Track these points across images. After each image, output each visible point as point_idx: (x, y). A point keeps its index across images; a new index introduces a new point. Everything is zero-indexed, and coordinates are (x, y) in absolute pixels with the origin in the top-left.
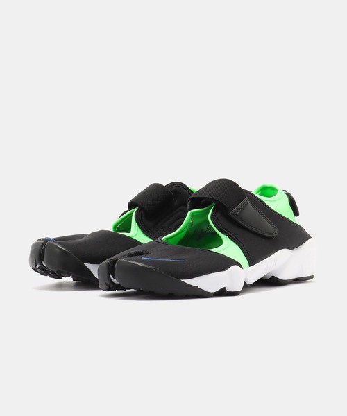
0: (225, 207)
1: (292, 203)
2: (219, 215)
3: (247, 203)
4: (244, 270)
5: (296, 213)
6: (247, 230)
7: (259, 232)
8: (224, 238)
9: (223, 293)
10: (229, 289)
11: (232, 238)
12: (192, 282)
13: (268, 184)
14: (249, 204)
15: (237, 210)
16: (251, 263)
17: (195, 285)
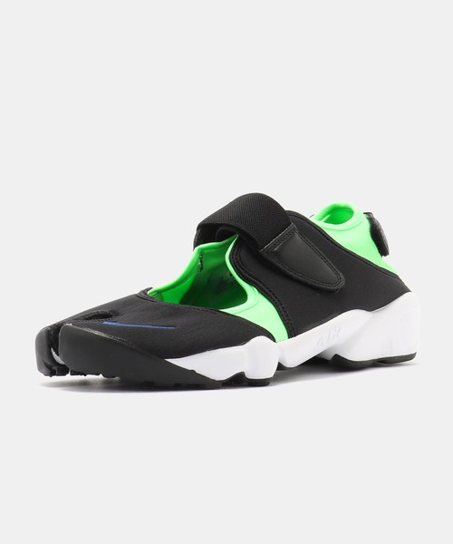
0: (252, 239)
1: (376, 235)
2: (243, 253)
3: (292, 233)
4: (279, 343)
5: (383, 250)
6: (290, 278)
7: (310, 282)
8: (251, 291)
9: (239, 381)
10: (250, 375)
11: (264, 291)
12: (185, 363)
13: (342, 202)
14: (297, 235)
15: (275, 245)
16: (293, 332)
17: (190, 369)
